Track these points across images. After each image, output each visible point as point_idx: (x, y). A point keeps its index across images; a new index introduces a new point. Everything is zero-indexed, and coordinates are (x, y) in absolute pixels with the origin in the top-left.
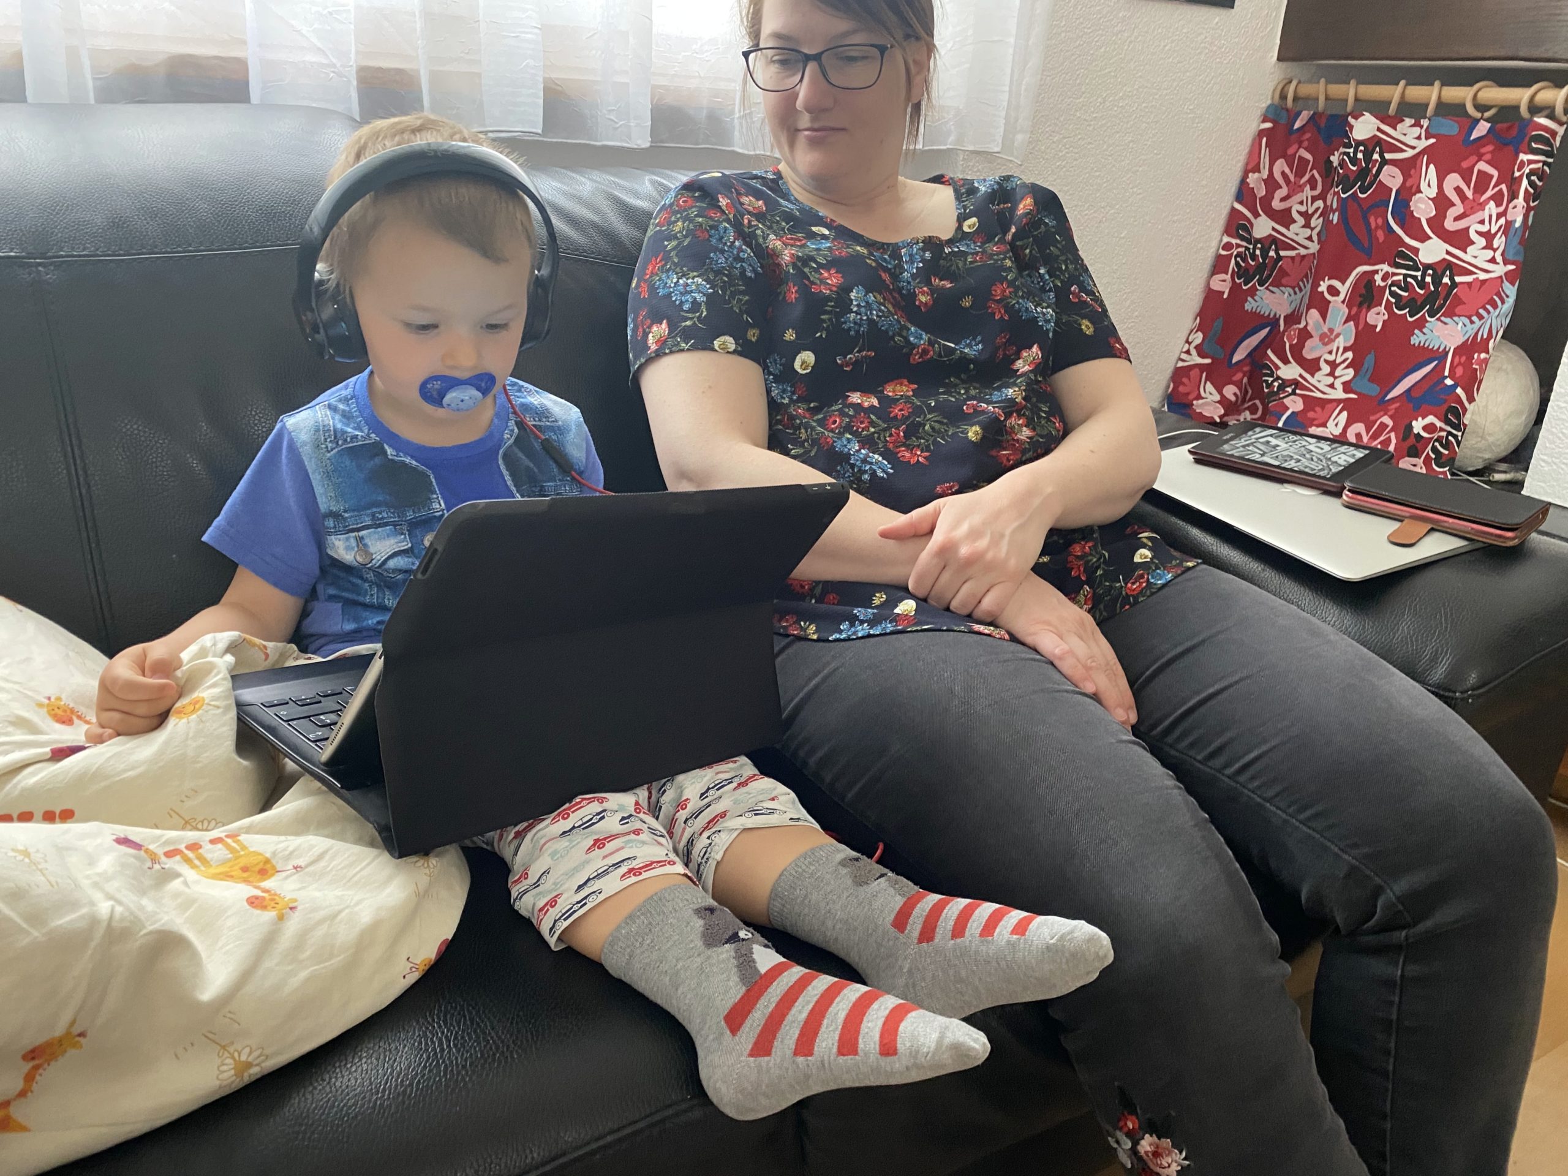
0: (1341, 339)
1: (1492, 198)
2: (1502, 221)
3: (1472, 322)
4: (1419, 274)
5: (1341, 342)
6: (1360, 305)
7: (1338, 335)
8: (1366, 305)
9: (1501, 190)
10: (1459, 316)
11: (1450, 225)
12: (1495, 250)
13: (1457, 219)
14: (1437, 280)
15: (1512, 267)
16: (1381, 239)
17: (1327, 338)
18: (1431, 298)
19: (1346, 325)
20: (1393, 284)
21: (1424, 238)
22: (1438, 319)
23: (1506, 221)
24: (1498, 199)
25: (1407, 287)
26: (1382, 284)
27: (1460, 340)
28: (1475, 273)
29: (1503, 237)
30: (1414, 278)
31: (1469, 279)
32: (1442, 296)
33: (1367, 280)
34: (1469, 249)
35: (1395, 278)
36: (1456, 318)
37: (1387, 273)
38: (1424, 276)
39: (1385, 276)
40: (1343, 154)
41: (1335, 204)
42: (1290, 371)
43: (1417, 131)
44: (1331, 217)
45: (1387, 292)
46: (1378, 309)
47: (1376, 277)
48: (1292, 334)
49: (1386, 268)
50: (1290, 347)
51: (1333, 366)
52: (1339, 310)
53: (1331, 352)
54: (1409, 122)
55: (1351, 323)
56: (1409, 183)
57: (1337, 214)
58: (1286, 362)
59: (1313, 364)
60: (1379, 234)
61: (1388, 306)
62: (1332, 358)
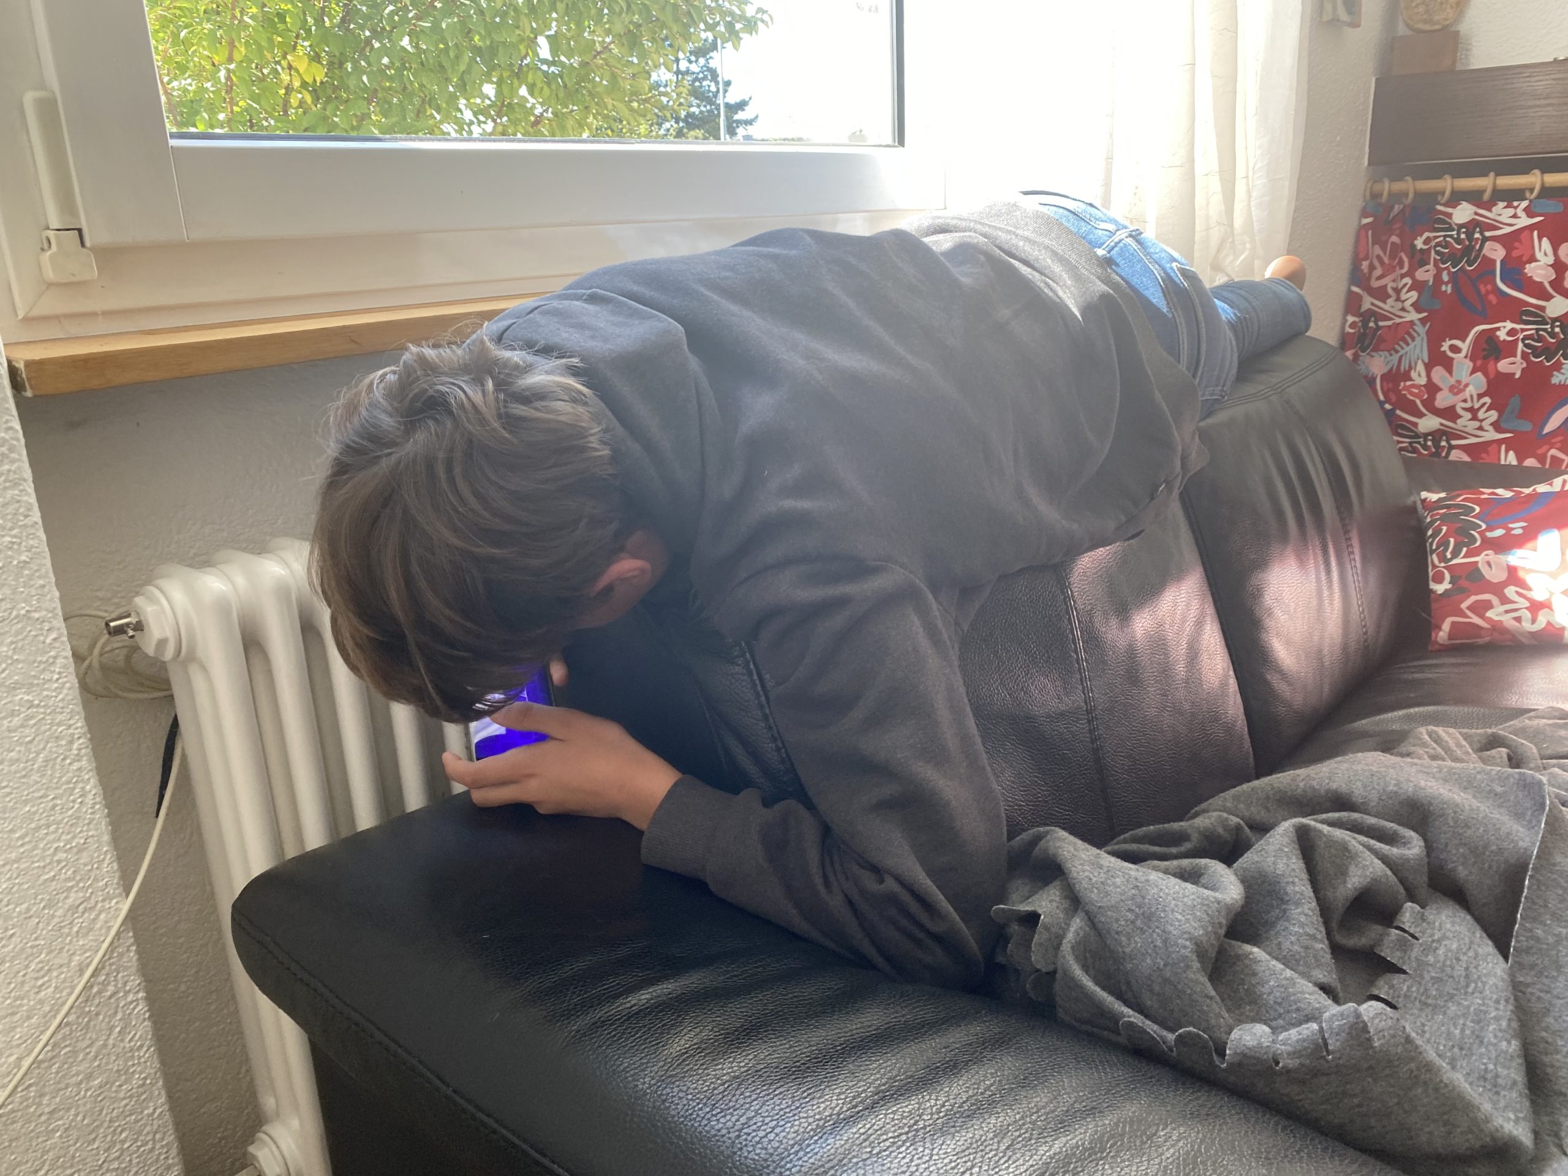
0: (1471, 388)
4: (1548, 327)
6: (1485, 358)
7: (1467, 385)
8: (1495, 358)
14: (1564, 328)
16: (1496, 303)
17: (1457, 389)
20: (1525, 338)
21: (1548, 297)
26: (1510, 339)
33: (1487, 337)
35: (1526, 332)
37: (1512, 329)
38: (1553, 327)
39: (1512, 332)
40: (1445, 236)
41: (1445, 277)
42: (1429, 423)
43: (1511, 212)
44: (1444, 288)
45: (1520, 345)
46: (1511, 359)
47: (1498, 333)
48: (1416, 391)
49: (1509, 325)
50: (1423, 402)
51: (1473, 411)
52: (1463, 365)
53: (1465, 401)
54: (1501, 204)
55: (1479, 374)
56: (1515, 254)
57: (1450, 286)
58: (1421, 415)
59: (1450, 413)
60: (1492, 298)
61: (1524, 356)
62: (1468, 405)
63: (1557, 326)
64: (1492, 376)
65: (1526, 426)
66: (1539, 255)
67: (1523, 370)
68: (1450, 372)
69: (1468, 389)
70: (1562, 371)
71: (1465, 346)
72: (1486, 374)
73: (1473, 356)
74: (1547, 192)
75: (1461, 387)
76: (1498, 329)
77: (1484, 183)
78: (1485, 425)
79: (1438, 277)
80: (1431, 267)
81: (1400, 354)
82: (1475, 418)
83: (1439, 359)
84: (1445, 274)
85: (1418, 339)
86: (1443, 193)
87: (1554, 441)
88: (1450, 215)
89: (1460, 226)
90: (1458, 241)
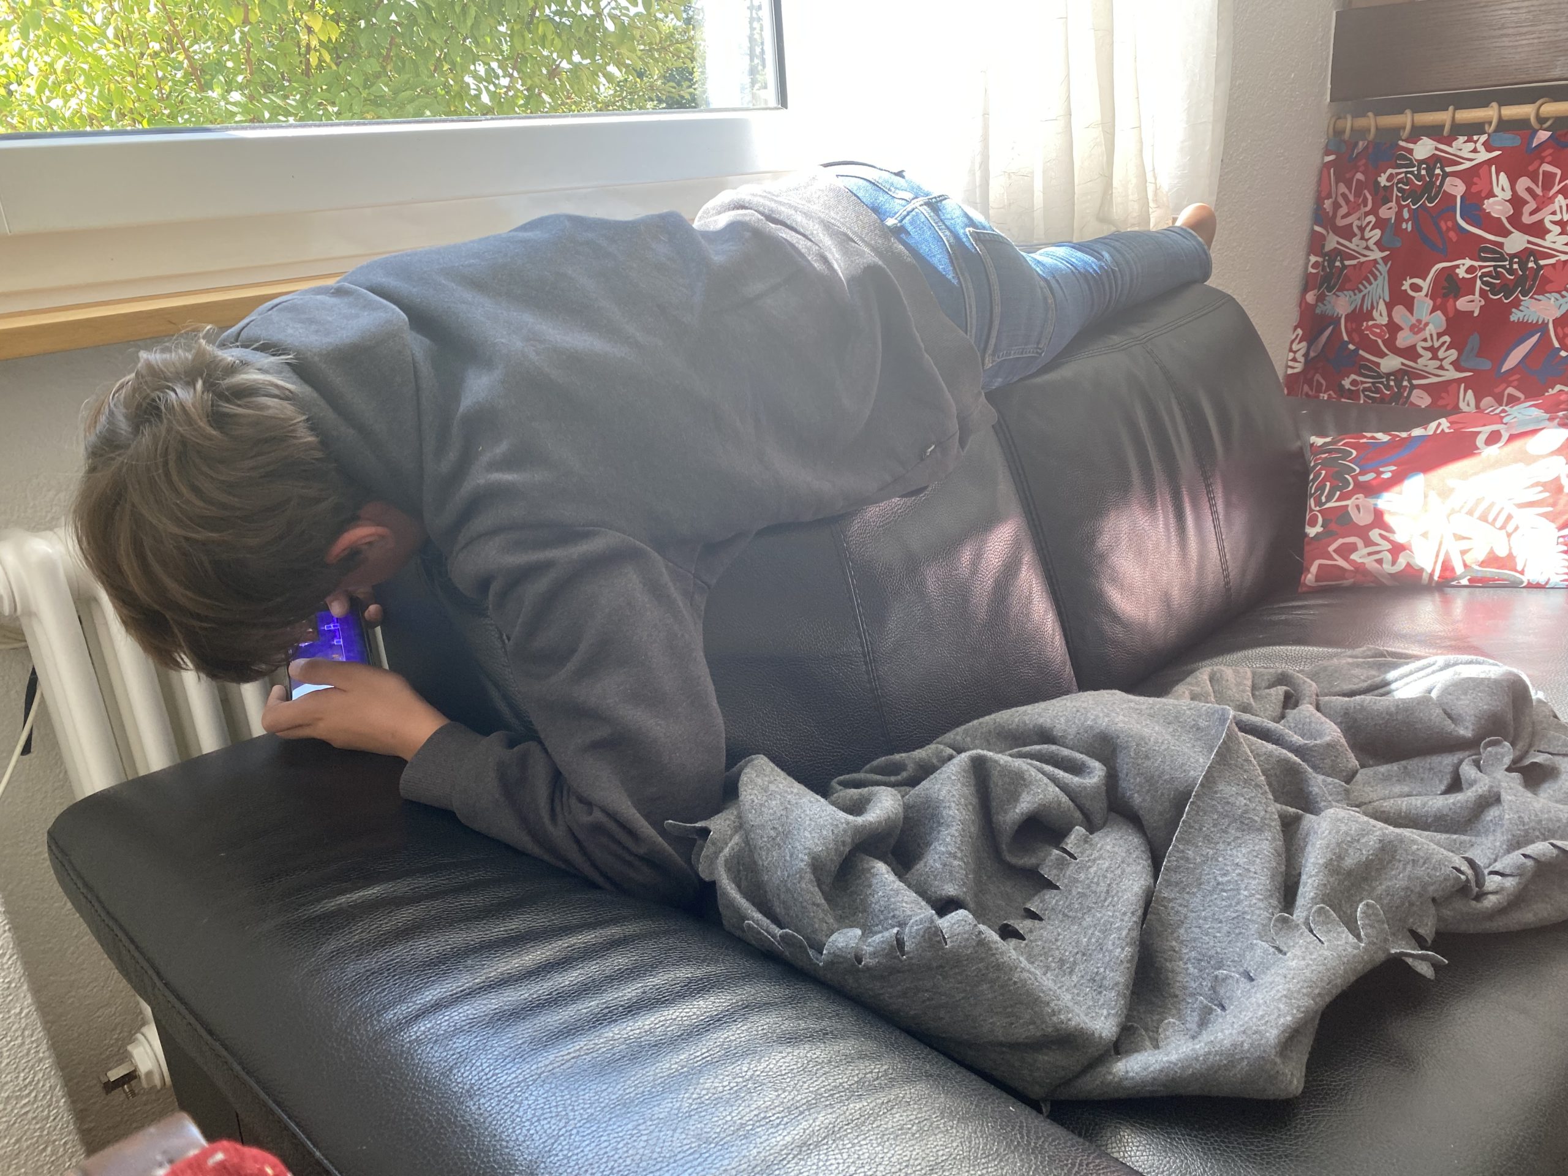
0: (1431, 327)
3: (1563, 297)
6: (1447, 296)
7: (1427, 324)
8: (1453, 296)
10: (1550, 293)
11: (1527, 219)
13: (1532, 213)
14: (1523, 265)
16: (1455, 241)
17: (1417, 328)
18: (1520, 281)
19: (1433, 315)
20: (1484, 275)
21: (1506, 233)
22: (1531, 298)
26: (1468, 276)
27: (1559, 314)
28: (1557, 256)
30: (1503, 267)
31: (1552, 261)
32: (1531, 277)
34: (1546, 237)
35: (1484, 269)
36: (1547, 295)
37: (1472, 266)
38: (1511, 264)
39: (1471, 270)
40: (1407, 173)
41: (1406, 215)
42: (1390, 363)
43: (1471, 146)
44: (1404, 226)
45: (1479, 282)
46: (1470, 297)
47: (1457, 271)
48: (1378, 331)
49: (1468, 262)
50: (1384, 342)
51: (1434, 351)
52: (1423, 303)
53: (1425, 340)
54: (1462, 139)
55: (1439, 312)
56: (1474, 189)
57: (1410, 223)
58: (1382, 355)
59: (1411, 353)
60: (1452, 234)
61: (1483, 293)
62: (1429, 344)
63: (1516, 263)
64: (1451, 315)
65: (1486, 365)
66: (1497, 190)
67: (1481, 307)
68: (1411, 311)
69: (1427, 328)
70: (1521, 308)
71: (1425, 284)
72: (1445, 313)
73: (1433, 295)
74: (1504, 125)
75: (1421, 326)
76: (1458, 266)
77: (1443, 117)
78: (1446, 364)
79: (1399, 214)
80: (1393, 204)
81: (1362, 294)
82: (1435, 357)
83: (1400, 299)
84: (1405, 210)
85: (1380, 279)
86: (1404, 128)
87: (1511, 379)
88: (1411, 151)
89: (1421, 162)
90: (1419, 177)
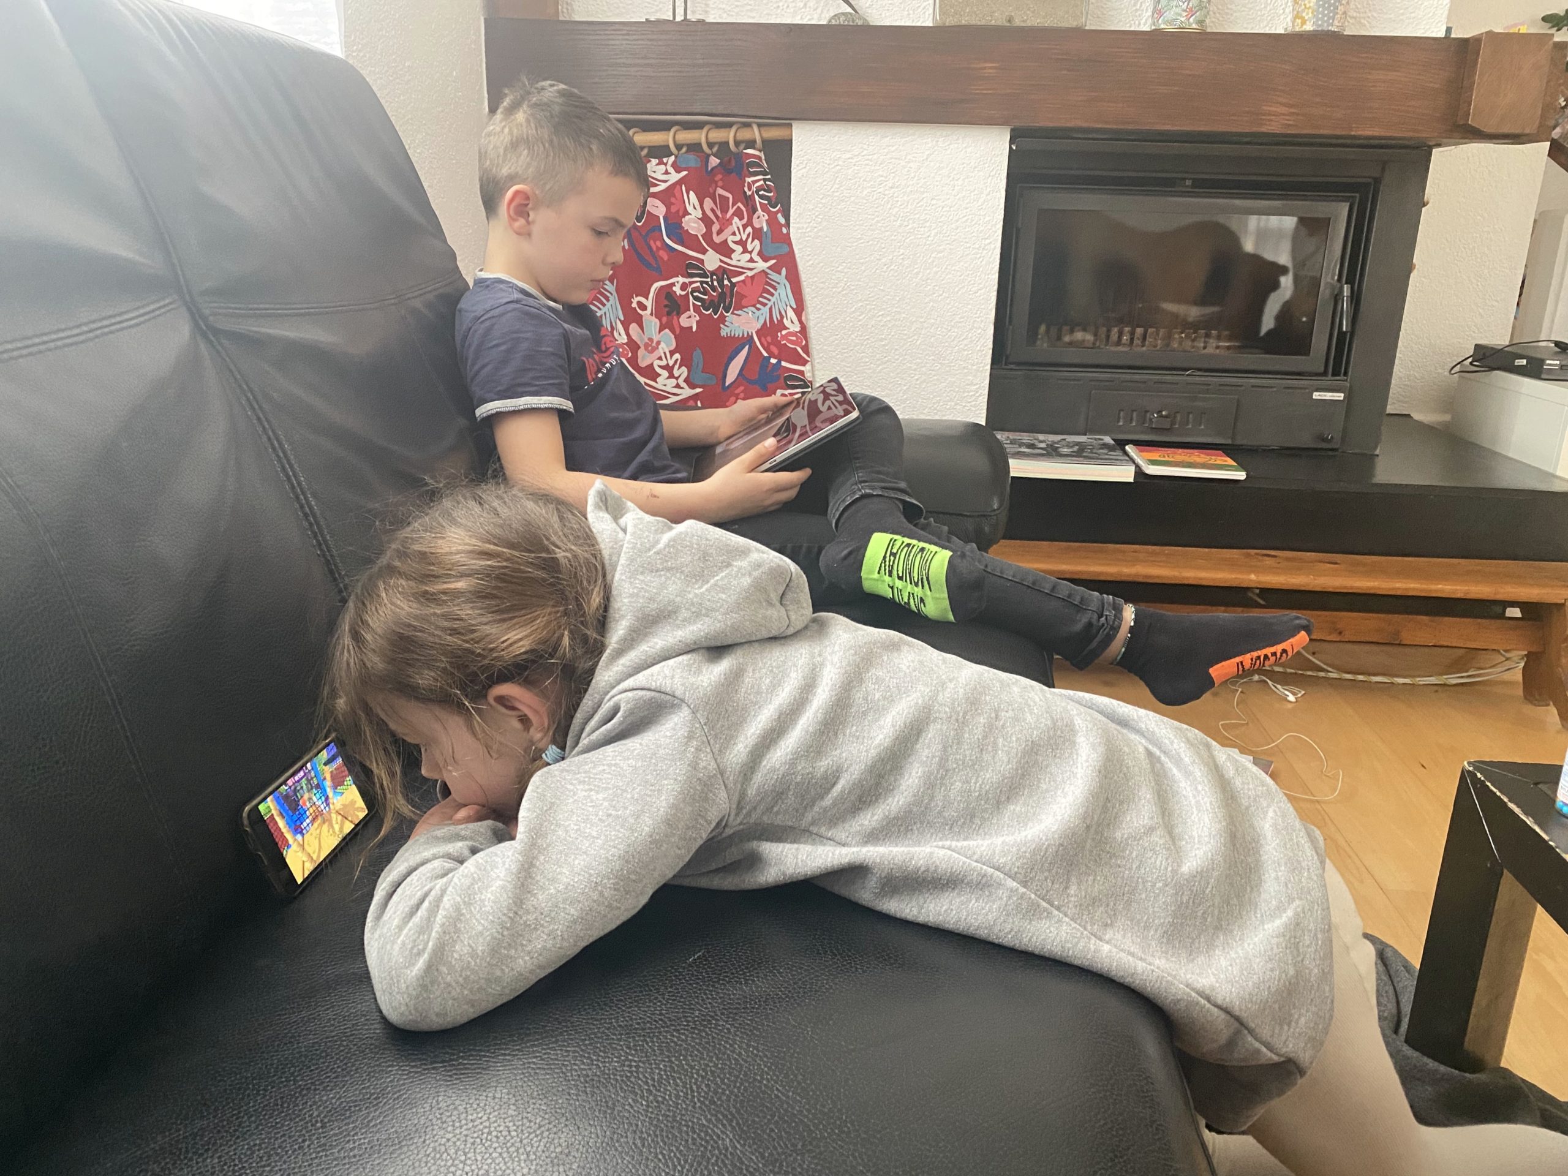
0: (663, 345)
1: (734, 214)
2: (749, 229)
3: (758, 309)
4: (709, 280)
5: (664, 348)
6: (669, 314)
7: (658, 343)
8: (675, 313)
9: (738, 207)
10: (746, 307)
11: (717, 239)
12: (751, 253)
13: (719, 233)
14: (720, 282)
15: (774, 261)
16: (666, 258)
17: (652, 347)
18: (722, 296)
19: (662, 333)
20: (694, 290)
21: (704, 251)
22: (732, 313)
23: (753, 227)
24: (739, 214)
25: (705, 293)
26: (683, 293)
27: (759, 326)
28: (744, 273)
29: (756, 242)
30: (707, 283)
31: (742, 278)
32: (728, 294)
33: (667, 292)
34: (733, 256)
35: (693, 286)
36: (745, 310)
37: (684, 283)
38: (712, 281)
39: (684, 287)
43: (662, 168)
45: (691, 298)
46: (688, 313)
47: (673, 288)
49: (681, 280)
51: (669, 368)
52: (652, 323)
53: (660, 358)
54: (654, 161)
55: (667, 330)
56: (673, 209)
59: (650, 372)
60: (664, 255)
62: (664, 363)
63: (715, 280)
64: (675, 331)
65: (711, 380)
66: (690, 209)
67: (697, 322)
68: (641, 327)
69: (660, 347)
70: (727, 323)
71: (649, 303)
75: (654, 345)
76: (673, 284)
78: (681, 382)
82: (671, 376)
83: (632, 317)
85: (611, 298)
87: (735, 391)
